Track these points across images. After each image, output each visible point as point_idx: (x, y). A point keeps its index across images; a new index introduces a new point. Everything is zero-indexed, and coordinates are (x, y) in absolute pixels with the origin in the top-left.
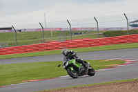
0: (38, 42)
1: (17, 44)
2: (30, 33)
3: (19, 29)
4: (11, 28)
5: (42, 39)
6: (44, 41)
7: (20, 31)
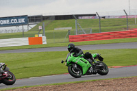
0: (121, 29)
1: (101, 30)
2: (114, 20)
3: (103, 15)
4: (95, 15)
5: (126, 26)
6: (128, 28)
7: (104, 17)
